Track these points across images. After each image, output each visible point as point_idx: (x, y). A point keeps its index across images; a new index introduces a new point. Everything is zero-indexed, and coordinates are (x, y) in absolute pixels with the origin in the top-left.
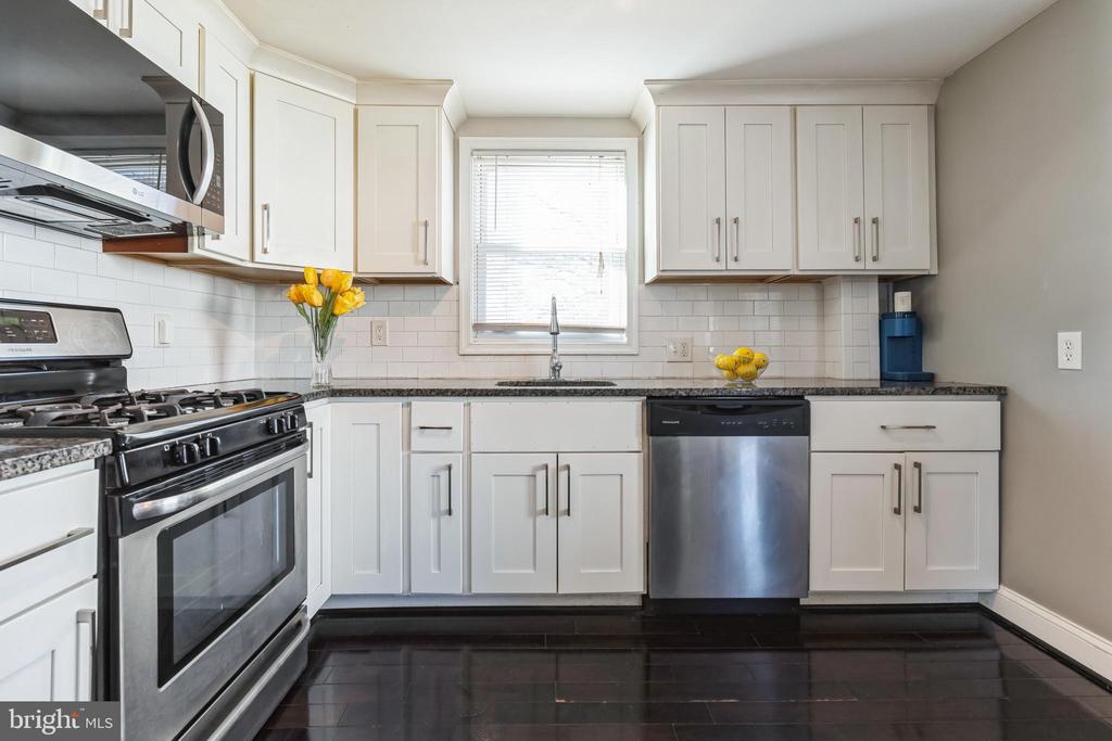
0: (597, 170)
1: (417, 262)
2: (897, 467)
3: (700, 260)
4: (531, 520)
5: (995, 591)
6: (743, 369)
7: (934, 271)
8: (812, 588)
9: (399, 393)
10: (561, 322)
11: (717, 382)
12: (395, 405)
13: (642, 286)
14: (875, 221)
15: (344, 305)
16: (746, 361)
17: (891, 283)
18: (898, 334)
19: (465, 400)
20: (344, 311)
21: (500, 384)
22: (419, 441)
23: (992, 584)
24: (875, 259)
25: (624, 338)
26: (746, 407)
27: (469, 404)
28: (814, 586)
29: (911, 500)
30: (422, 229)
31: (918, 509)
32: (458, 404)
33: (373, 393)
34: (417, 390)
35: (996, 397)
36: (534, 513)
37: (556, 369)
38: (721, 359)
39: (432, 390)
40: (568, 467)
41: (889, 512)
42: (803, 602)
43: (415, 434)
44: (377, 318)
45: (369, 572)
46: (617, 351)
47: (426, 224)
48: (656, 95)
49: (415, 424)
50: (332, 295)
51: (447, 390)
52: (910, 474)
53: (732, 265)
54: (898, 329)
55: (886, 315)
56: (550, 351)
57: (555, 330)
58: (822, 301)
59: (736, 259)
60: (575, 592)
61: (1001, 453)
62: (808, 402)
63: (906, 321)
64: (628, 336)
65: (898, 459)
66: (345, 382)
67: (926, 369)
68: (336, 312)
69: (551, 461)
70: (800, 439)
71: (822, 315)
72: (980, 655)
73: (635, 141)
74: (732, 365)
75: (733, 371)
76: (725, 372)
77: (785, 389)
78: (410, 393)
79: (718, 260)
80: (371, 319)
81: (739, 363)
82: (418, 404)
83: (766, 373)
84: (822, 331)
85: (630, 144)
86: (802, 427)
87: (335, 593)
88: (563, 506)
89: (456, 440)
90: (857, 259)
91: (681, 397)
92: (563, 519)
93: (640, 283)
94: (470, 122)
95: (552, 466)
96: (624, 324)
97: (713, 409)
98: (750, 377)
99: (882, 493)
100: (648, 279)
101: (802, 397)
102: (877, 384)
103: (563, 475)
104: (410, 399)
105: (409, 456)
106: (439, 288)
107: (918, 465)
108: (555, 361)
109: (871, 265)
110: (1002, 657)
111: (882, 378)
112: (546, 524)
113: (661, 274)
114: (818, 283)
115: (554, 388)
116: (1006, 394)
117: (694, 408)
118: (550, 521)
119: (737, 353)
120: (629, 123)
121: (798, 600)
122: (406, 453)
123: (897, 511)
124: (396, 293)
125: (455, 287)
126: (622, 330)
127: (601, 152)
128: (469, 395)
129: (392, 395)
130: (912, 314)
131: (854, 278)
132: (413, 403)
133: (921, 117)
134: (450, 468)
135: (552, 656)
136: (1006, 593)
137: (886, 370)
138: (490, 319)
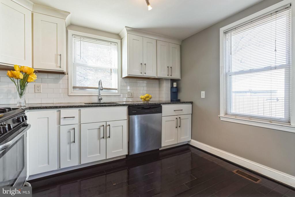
0: (110, 47)
1: (57, 67)
2: (177, 118)
3: (137, 73)
4: (99, 141)
5: (191, 141)
6: (147, 99)
7: (180, 79)
8: (162, 146)
9: (56, 107)
10: (103, 87)
11: (141, 102)
12: (55, 111)
13: (121, 78)
14: (171, 67)
15: (32, 79)
16: (148, 97)
17: (173, 81)
18: (174, 91)
19: (79, 109)
20: (32, 81)
21: (85, 104)
22: (63, 122)
23: (190, 139)
24: (171, 75)
25: (117, 91)
26: (150, 107)
27: (80, 110)
28: (163, 145)
29: (179, 125)
30: (59, 57)
31: (180, 127)
32: (76, 110)
33: (46, 108)
34: (63, 106)
35: (191, 104)
36: (99, 138)
37: (100, 100)
38: (143, 97)
39: (68, 106)
40: (109, 125)
41: (175, 127)
42: (160, 149)
43: (62, 120)
44: (37, 84)
45: (45, 165)
46: (115, 95)
47: (60, 55)
48: (128, 31)
49: (62, 117)
50: (26, 76)
51: (73, 106)
52: (179, 119)
53: (144, 75)
54: (174, 90)
55: (172, 87)
56: (98, 95)
57: (102, 89)
58: (160, 84)
59: (145, 73)
60: (111, 157)
61: (192, 114)
62: (162, 106)
63: (176, 88)
64: (118, 91)
65: (176, 117)
66: (33, 105)
67: (179, 98)
68: (29, 81)
69: (104, 124)
70: (160, 114)
71: (160, 87)
72: (188, 153)
73: (120, 41)
74: (145, 98)
75: (145, 99)
76: (143, 100)
77: (157, 103)
78: (60, 107)
79: (141, 73)
80: (35, 84)
81: (146, 98)
82: (62, 110)
83: (151, 100)
84: (160, 90)
85: (119, 41)
86: (160, 112)
87: (30, 175)
88: (108, 135)
89: (76, 121)
90: (168, 75)
91: (136, 106)
92: (108, 139)
93: (121, 77)
94: (71, 26)
95: (105, 125)
96: (117, 88)
97: (143, 108)
98: (149, 100)
99: (174, 124)
100: (124, 76)
101: (160, 105)
102: (170, 102)
103: (108, 127)
104: (60, 109)
105: (59, 127)
106: (61, 75)
107: (180, 118)
108: (100, 97)
109: (170, 77)
110: (192, 153)
111: (171, 101)
112: (103, 141)
113: (128, 76)
114: (159, 80)
115: (100, 105)
116: (192, 103)
117: (139, 108)
118: (104, 140)
119: (146, 95)
120: (119, 36)
121: (159, 149)
122: (58, 126)
123: (177, 127)
124: (45, 76)
125: (67, 75)
126: (116, 89)
127: (111, 42)
128: (80, 107)
129: (54, 108)
130: (176, 87)
131: (166, 79)
132: (61, 110)
133: (178, 47)
134: (74, 129)
135: (105, 176)
136: (192, 140)
137: (172, 99)
138: (78, 85)
